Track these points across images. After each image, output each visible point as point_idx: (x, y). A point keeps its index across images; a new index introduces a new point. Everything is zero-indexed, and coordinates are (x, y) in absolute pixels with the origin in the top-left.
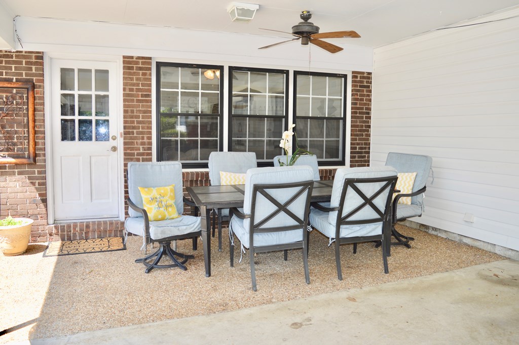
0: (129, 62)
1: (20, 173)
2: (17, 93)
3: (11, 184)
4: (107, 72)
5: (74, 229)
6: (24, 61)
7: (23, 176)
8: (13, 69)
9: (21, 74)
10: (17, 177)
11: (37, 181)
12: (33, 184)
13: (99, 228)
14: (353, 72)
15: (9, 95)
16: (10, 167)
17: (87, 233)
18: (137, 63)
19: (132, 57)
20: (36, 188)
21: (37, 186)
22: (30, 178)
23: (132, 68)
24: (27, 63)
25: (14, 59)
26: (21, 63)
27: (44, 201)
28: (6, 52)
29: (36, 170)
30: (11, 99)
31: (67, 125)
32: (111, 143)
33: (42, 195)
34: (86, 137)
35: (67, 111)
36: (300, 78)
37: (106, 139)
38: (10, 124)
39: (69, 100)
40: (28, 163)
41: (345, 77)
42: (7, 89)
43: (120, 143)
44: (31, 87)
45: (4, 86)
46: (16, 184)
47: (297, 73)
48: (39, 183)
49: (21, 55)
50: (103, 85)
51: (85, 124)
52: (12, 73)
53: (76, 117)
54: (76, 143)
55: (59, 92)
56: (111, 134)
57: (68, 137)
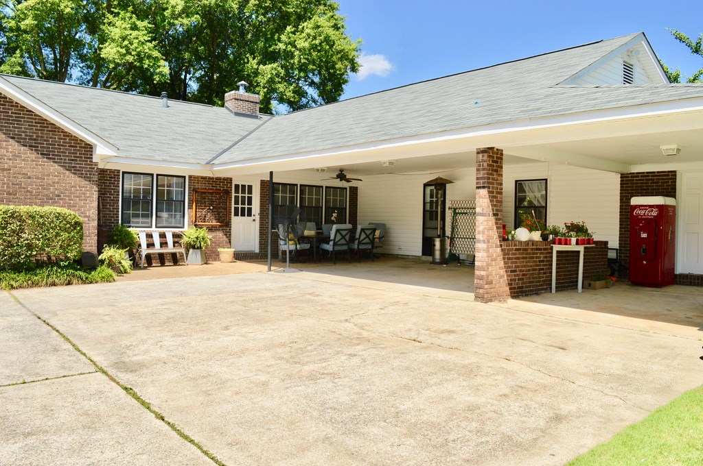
0: (263, 183)
2: (223, 195)
3: (218, 234)
5: (240, 255)
7: (223, 231)
8: (222, 185)
9: (224, 187)
10: (221, 231)
12: (226, 235)
13: (250, 255)
14: (349, 187)
15: (220, 196)
16: (218, 227)
17: (245, 257)
18: (267, 183)
19: (265, 181)
20: (228, 237)
22: (225, 232)
23: (265, 185)
24: (227, 182)
25: (222, 181)
26: (224, 182)
27: (230, 242)
28: (219, 177)
29: (228, 229)
30: (220, 198)
31: (236, 209)
32: (253, 218)
33: (230, 240)
34: (243, 215)
35: (236, 203)
36: (328, 189)
37: (251, 216)
38: (220, 208)
39: (237, 198)
40: (225, 225)
41: (346, 189)
42: (219, 194)
43: (258, 218)
44: (228, 193)
45: (218, 192)
46: (220, 234)
47: (326, 187)
48: (228, 235)
49: (224, 179)
50: (250, 192)
51: (243, 209)
52: (221, 187)
53: (240, 206)
54: (240, 217)
55: (233, 195)
56: (253, 213)
57: (236, 214)
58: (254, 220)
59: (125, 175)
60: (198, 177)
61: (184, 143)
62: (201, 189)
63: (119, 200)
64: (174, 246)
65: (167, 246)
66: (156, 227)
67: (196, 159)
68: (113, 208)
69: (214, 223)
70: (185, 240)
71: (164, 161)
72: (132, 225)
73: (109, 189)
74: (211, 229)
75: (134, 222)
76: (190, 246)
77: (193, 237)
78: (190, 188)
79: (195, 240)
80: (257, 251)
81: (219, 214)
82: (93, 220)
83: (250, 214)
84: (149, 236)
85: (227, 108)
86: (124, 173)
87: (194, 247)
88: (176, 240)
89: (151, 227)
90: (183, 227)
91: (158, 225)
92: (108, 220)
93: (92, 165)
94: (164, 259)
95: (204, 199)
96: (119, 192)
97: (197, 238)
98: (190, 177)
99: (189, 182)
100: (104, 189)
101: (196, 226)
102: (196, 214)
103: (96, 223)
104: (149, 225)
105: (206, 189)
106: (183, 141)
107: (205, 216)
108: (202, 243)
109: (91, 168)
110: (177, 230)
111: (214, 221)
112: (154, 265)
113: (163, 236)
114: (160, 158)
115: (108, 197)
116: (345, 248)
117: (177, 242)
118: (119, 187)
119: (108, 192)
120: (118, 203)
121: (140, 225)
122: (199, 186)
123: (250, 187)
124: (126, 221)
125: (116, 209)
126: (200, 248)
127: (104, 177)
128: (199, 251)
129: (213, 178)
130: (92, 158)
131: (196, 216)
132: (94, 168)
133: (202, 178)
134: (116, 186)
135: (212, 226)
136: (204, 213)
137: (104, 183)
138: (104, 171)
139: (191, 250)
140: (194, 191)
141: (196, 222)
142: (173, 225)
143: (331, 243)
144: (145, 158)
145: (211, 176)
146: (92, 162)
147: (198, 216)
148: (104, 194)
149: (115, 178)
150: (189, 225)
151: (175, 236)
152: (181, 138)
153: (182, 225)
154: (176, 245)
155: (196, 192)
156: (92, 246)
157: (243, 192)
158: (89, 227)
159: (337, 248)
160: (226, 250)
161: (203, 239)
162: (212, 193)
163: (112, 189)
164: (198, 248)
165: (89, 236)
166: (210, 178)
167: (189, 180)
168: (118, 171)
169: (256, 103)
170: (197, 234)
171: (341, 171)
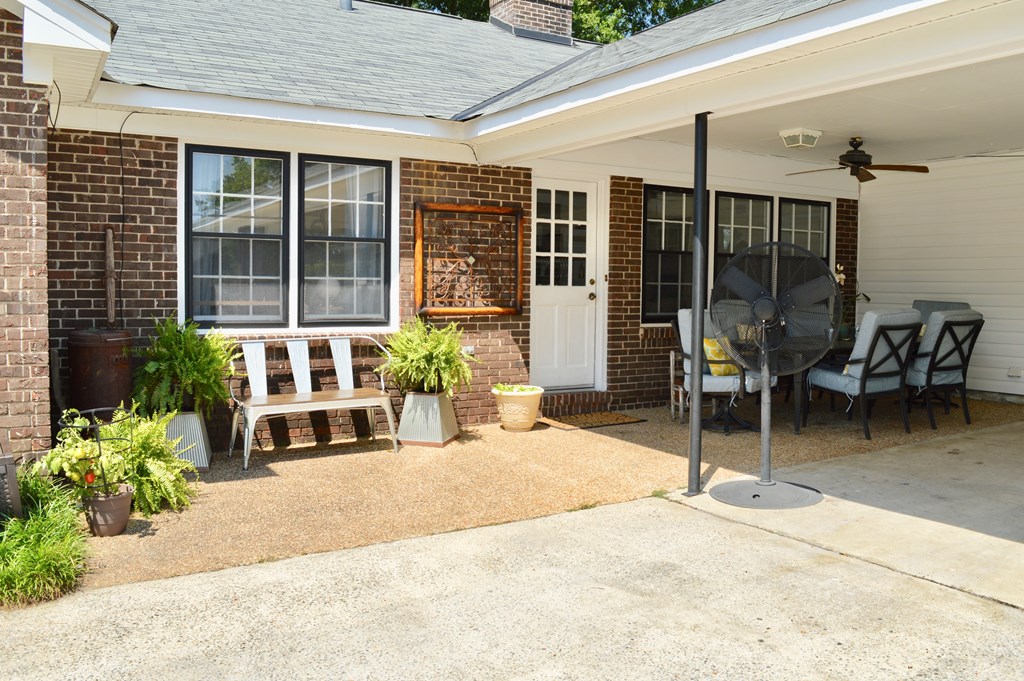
0: (619, 186)
1: (503, 327)
2: (504, 222)
3: (493, 341)
4: (584, 195)
5: (559, 401)
6: (512, 179)
7: (506, 331)
8: (500, 189)
9: (508, 197)
10: (500, 332)
11: (521, 338)
12: (517, 341)
13: (584, 400)
14: (838, 200)
15: (495, 223)
16: (493, 319)
17: (570, 407)
18: (628, 185)
19: (623, 178)
20: (520, 347)
21: (521, 344)
22: (513, 334)
23: (622, 192)
24: (515, 182)
25: (501, 177)
26: (508, 182)
27: (527, 364)
28: (493, 166)
29: (521, 323)
30: (498, 229)
31: (542, 263)
32: (588, 288)
33: (526, 356)
34: (561, 280)
35: (543, 246)
36: (784, 206)
37: (583, 284)
38: (496, 261)
39: (543, 230)
40: (514, 313)
41: (828, 205)
42: (493, 216)
43: (602, 289)
44: (518, 213)
45: (490, 211)
46: (498, 341)
47: (782, 200)
48: (523, 340)
49: (509, 172)
50: (581, 212)
51: (561, 263)
52: (499, 195)
53: (552, 254)
54: (552, 288)
55: (535, 220)
56: (589, 276)
57: (543, 280)
58: (592, 296)
59: (196, 156)
60: (429, 165)
61: (387, 71)
62: (440, 201)
63: (174, 239)
64: (357, 384)
65: (335, 385)
66: (301, 323)
67: (424, 106)
68: (156, 266)
69: (480, 307)
70: (391, 363)
71: (318, 106)
72: (220, 318)
73: (142, 201)
74: (471, 324)
75: (229, 310)
76: (409, 385)
77: (416, 355)
78: (404, 198)
79: (423, 364)
80: (602, 385)
81: (493, 280)
82: (29, 310)
83: (579, 280)
84: (277, 353)
85: (497, 23)
86: (191, 149)
87: (419, 389)
88: (364, 361)
89: (284, 324)
90: (385, 323)
91: (308, 317)
92: (139, 304)
93: (20, 94)
94: (327, 425)
95: (450, 232)
96: (174, 211)
97: (429, 359)
98: (405, 163)
99: (403, 181)
100: (123, 201)
101: (425, 317)
102: (424, 280)
103: (42, 322)
104: (279, 318)
105: (453, 201)
106: (386, 67)
107: (453, 287)
108: (446, 376)
109: (16, 107)
110: (364, 332)
111: (479, 301)
112: (295, 445)
113: (320, 350)
114: (305, 99)
115: (139, 229)
116: (893, 384)
117: (369, 369)
118: (174, 194)
119: (138, 210)
120: (172, 248)
121: (251, 318)
122: (433, 193)
123: (581, 197)
124: (202, 305)
125: (166, 267)
126: (438, 390)
127: (122, 162)
128: (434, 399)
129: (473, 169)
130: (19, 68)
131: (424, 287)
132: (27, 108)
133: (443, 167)
134: (164, 193)
135: (475, 317)
136: (448, 277)
137: (122, 181)
138: (120, 143)
139: (410, 398)
140: (418, 207)
141: (424, 304)
142: (355, 316)
143: (857, 371)
144: (252, 95)
145: (469, 160)
146: (19, 81)
147: (430, 286)
148: (123, 219)
149: (159, 165)
150: (402, 314)
151: (359, 349)
152: (381, 62)
153: (381, 316)
154: (365, 377)
155: (424, 210)
156: (28, 412)
157: (561, 212)
158: (15, 338)
159: (874, 386)
160: (516, 391)
161: (447, 361)
162: (472, 215)
163: (152, 202)
164: (432, 391)
165: (15, 373)
166: (467, 169)
167: (403, 173)
168: (172, 143)
169: (566, 7)
170: (429, 345)
171: (855, 143)
